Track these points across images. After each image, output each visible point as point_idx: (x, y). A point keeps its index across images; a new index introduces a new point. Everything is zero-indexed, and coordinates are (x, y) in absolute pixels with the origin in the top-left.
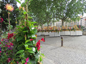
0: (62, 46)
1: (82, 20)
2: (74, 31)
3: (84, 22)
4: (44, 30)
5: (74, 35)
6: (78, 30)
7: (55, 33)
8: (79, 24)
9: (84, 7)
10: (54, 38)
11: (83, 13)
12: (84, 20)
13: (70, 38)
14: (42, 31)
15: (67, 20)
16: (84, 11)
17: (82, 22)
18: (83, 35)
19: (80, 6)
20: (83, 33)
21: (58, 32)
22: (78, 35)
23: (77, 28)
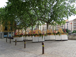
0: (43, 53)
1: (68, 23)
2: (59, 35)
3: (70, 26)
4: (27, 35)
5: (59, 40)
6: (64, 34)
7: (39, 37)
8: (66, 28)
9: (68, 11)
10: (38, 43)
11: (68, 17)
12: (70, 24)
13: (55, 43)
14: (25, 35)
15: (52, 23)
16: (69, 14)
17: (69, 26)
18: (69, 39)
19: (65, 9)
20: (68, 38)
21: (43, 36)
22: (63, 40)
23: (62, 32)
